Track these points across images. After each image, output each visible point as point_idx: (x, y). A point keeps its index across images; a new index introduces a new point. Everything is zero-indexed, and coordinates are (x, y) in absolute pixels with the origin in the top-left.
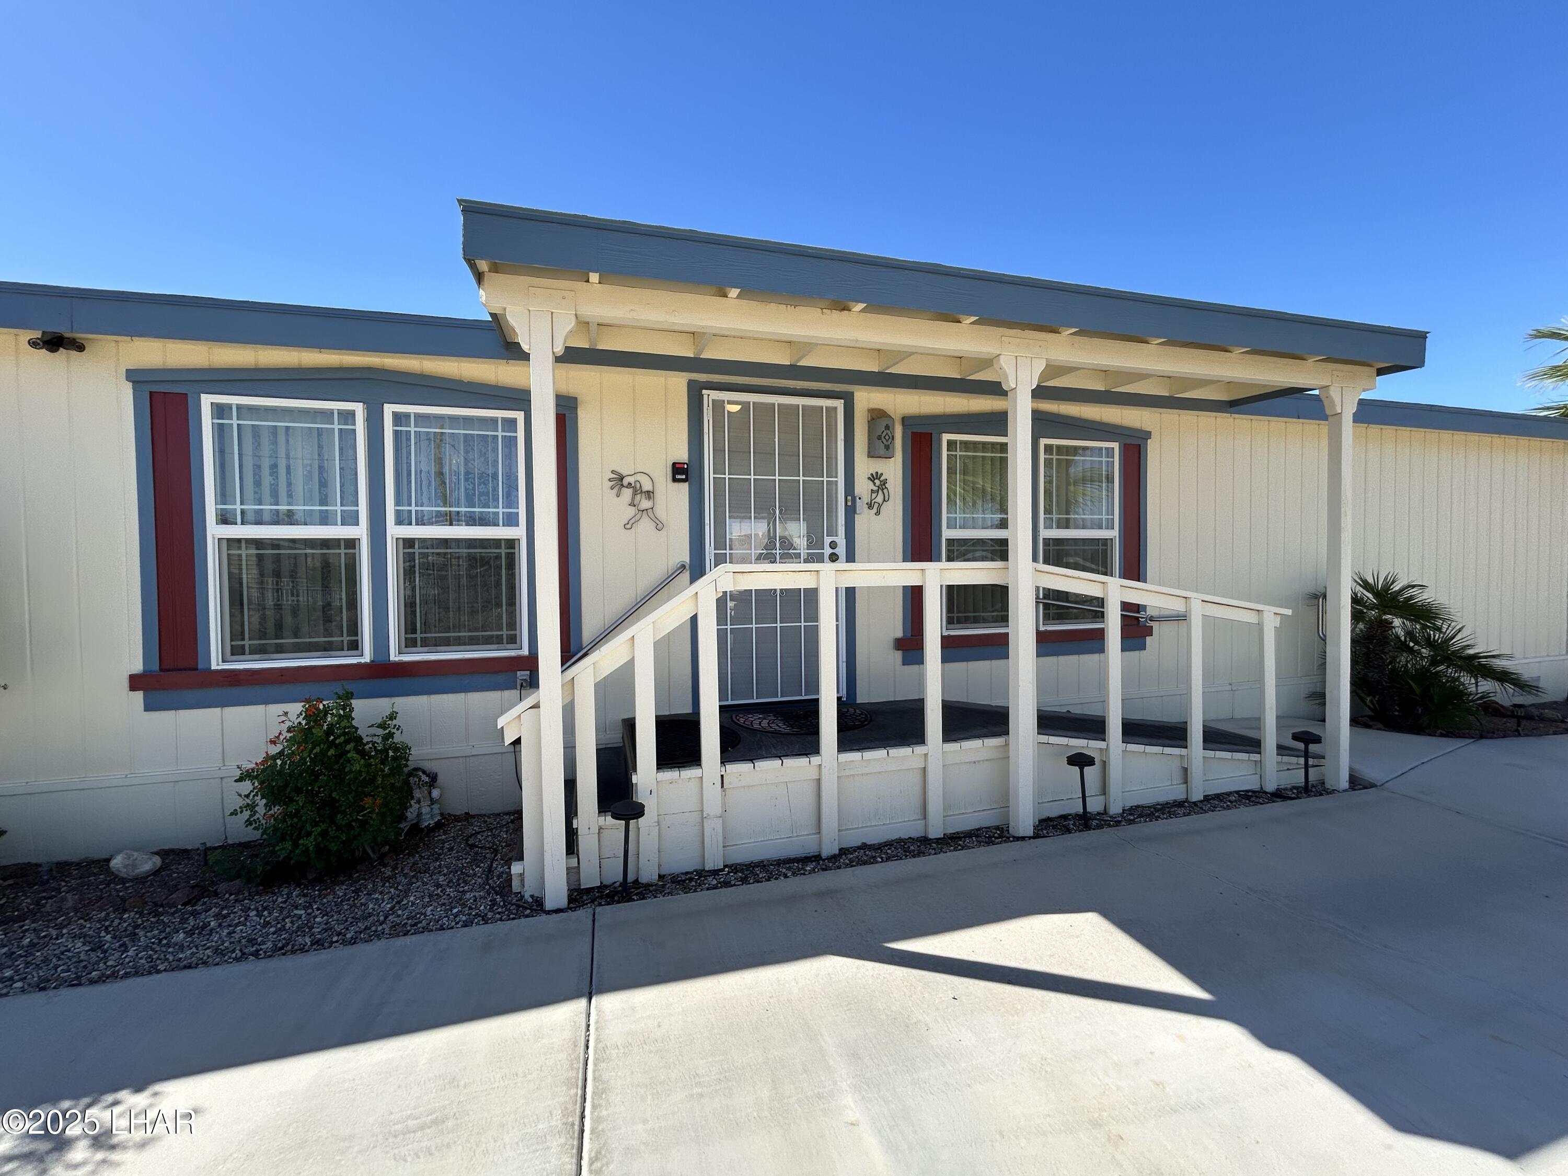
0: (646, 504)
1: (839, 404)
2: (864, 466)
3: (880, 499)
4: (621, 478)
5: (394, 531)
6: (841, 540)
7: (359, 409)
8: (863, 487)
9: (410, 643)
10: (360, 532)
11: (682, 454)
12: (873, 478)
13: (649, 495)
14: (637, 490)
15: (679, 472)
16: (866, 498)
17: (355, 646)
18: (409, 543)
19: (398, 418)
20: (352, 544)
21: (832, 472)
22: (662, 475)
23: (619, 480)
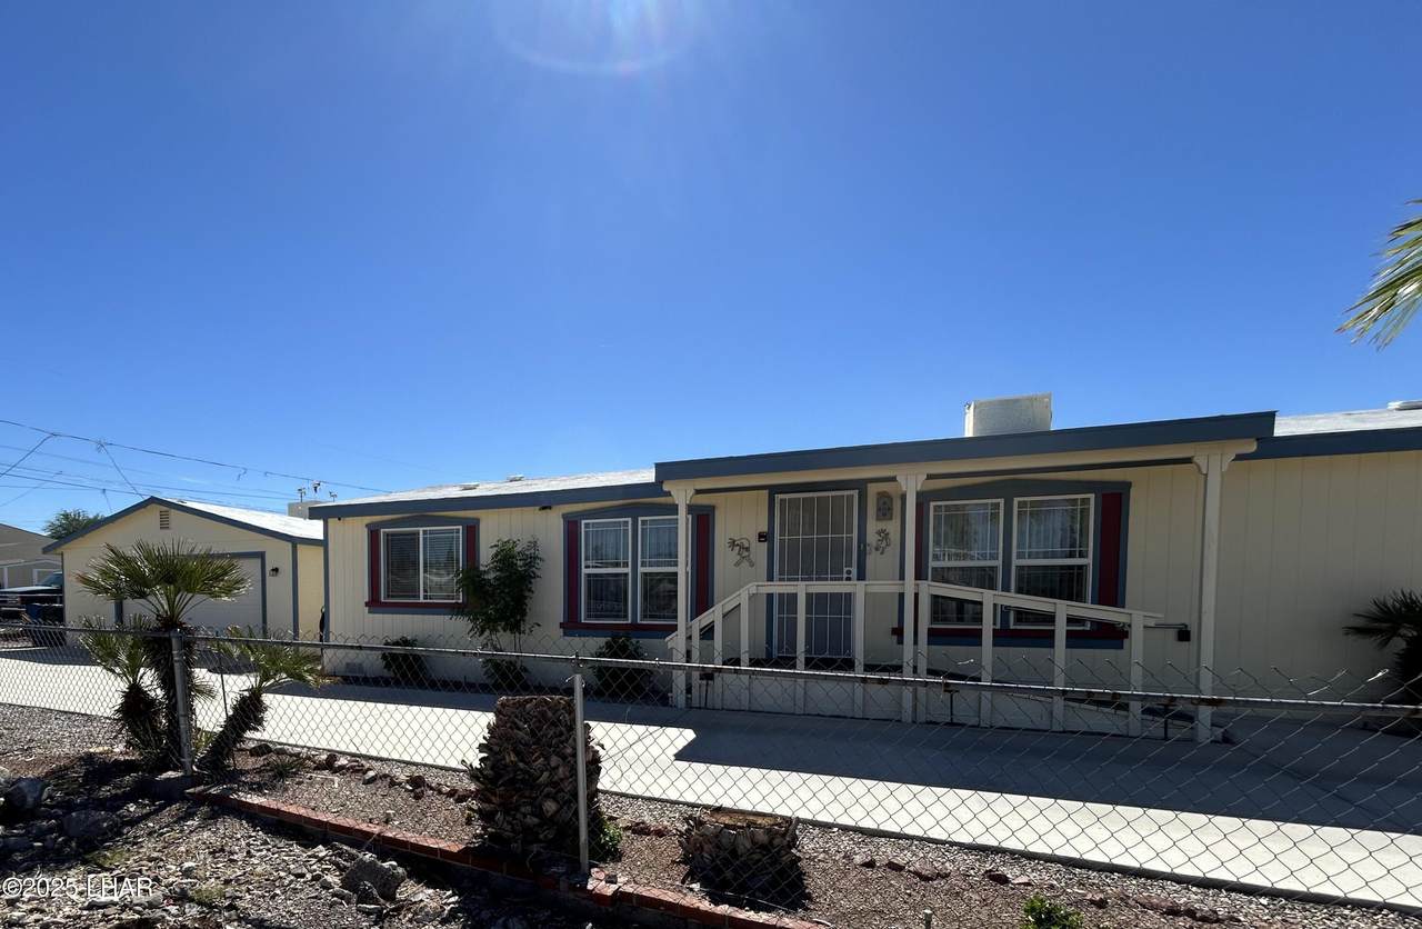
0: (746, 554)
1: (855, 493)
2: (873, 526)
3: (883, 545)
4: (734, 541)
5: (641, 570)
6: (854, 571)
7: (629, 520)
8: (872, 538)
9: (644, 617)
10: (628, 570)
11: (765, 529)
12: (879, 533)
13: (747, 549)
14: (742, 547)
15: (762, 537)
16: (874, 544)
17: (626, 617)
18: (646, 574)
19: (644, 522)
20: (626, 574)
21: (850, 531)
22: (754, 538)
23: (733, 543)
